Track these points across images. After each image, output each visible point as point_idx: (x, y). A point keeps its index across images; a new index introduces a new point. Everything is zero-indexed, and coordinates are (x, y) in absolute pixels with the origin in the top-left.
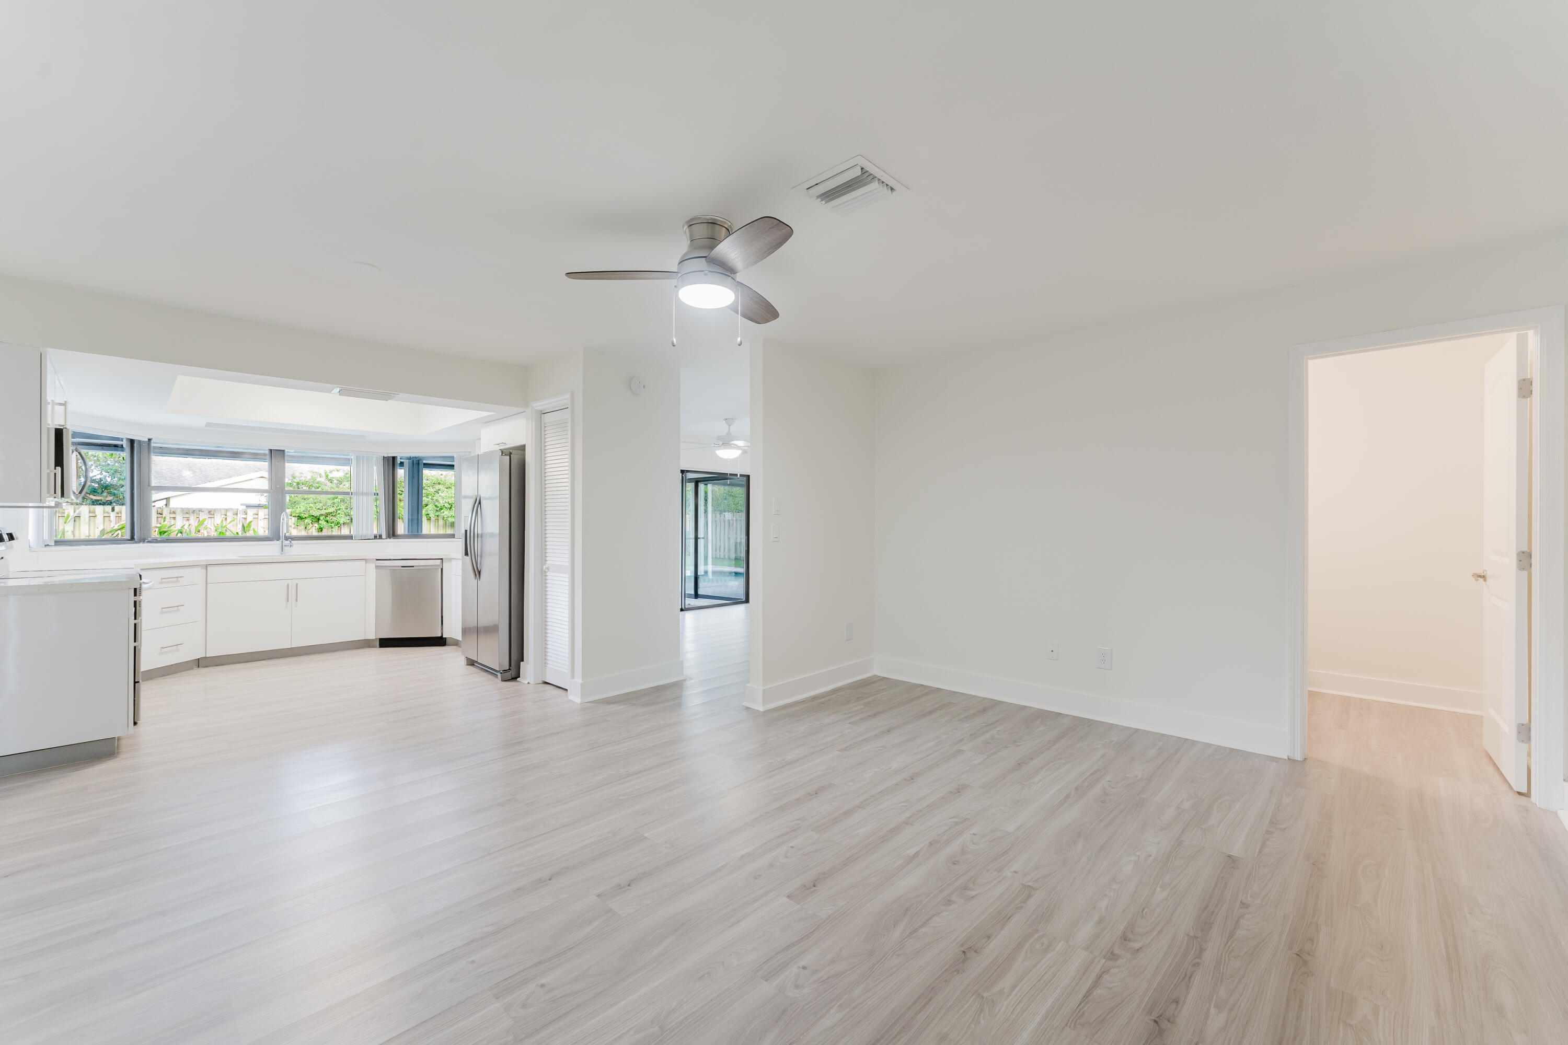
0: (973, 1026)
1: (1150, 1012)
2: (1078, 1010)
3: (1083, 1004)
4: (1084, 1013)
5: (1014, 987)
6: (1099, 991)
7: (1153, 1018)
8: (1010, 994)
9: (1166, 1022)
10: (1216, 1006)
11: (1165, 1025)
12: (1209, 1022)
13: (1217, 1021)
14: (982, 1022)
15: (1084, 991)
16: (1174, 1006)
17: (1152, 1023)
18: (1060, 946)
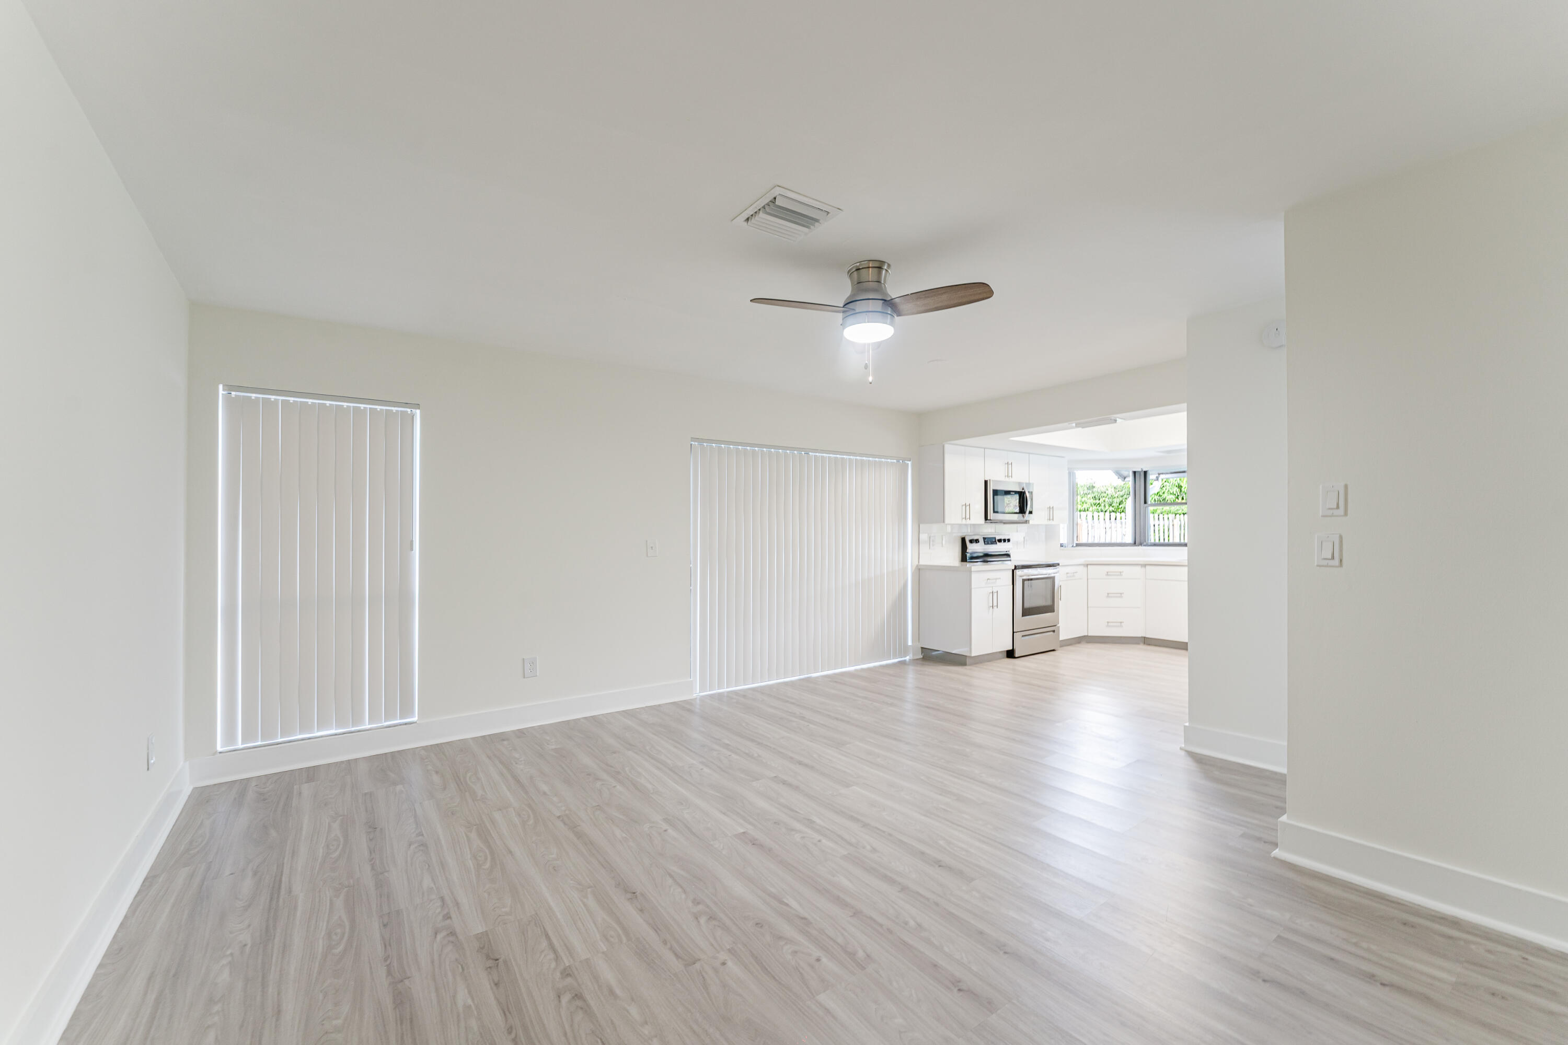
0: (572, 877)
1: (505, 962)
2: (541, 925)
3: (543, 929)
4: (536, 926)
5: (585, 905)
6: (545, 944)
7: (500, 960)
8: (582, 901)
9: (490, 965)
10: (469, 1007)
11: (490, 963)
12: (466, 991)
13: (463, 997)
14: (571, 882)
15: (551, 934)
16: (496, 980)
17: (498, 957)
18: (603, 947)
